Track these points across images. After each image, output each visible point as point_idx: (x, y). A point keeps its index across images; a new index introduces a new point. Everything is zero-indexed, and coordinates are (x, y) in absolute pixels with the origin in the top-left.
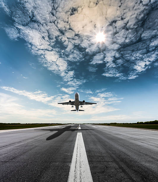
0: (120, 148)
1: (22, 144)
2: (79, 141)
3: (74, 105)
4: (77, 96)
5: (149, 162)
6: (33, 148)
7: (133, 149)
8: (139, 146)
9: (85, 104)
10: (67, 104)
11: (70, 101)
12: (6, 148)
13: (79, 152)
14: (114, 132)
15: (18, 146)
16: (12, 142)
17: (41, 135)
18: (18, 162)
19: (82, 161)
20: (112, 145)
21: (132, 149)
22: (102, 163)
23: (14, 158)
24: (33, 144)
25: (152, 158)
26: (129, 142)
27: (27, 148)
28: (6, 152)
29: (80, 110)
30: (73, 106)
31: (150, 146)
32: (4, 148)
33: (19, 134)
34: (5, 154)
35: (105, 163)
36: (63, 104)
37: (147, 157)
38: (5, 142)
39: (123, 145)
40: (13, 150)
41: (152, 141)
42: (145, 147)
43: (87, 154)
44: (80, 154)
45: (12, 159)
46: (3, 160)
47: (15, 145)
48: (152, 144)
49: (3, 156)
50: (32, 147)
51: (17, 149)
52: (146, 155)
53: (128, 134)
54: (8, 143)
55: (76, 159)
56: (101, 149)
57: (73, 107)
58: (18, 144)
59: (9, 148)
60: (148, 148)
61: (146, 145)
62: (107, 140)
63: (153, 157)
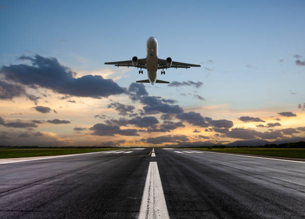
0: (222, 188)
1: (55, 180)
2: (152, 176)
3: (145, 68)
4: (152, 45)
5: (271, 211)
6: (75, 188)
7: (243, 190)
8: (254, 184)
9: (172, 67)
10: (129, 66)
11: (135, 59)
12: (29, 189)
13: (153, 195)
14: (212, 161)
15: (49, 185)
16: (38, 178)
17: (88, 167)
18: (49, 211)
19: (158, 210)
20: (208, 183)
21: (241, 191)
22: (191, 213)
23: (43, 205)
24: (75, 181)
25: (276, 205)
26: (237, 177)
27: (64, 188)
28: (30, 195)
29: (158, 82)
30: (143, 69)
31: (272, 185)
32: (26, 188)
33: (52, 164)
34: (27, 197)
35: (196, 213)
36: (119, 64)
37: (267, 203)
38: (28, 179)
39: (227, 183)
40: (41, 191)
41: (276, 176)
42: (264, 186)
43: (166, 198)
44: (154, 198)
45: (39, 207)
46: (23, 209)
47: (44, 184)
48: (275, 181)
49: (25, 201)
50: (72, 186)
51: (48, 189)
52: (266, 200)
53: (235, 165)
54: (32, 179)
55: (148, 206)
56: (189, 190)
57: (142, 72)
58: (50, 180)
59: (34, 188)
60: (269, 188)
61: (265, 182)
62: (201, 175)
63: (278, 203)
